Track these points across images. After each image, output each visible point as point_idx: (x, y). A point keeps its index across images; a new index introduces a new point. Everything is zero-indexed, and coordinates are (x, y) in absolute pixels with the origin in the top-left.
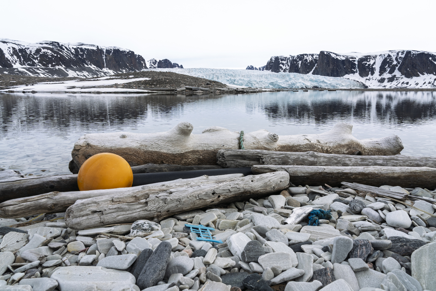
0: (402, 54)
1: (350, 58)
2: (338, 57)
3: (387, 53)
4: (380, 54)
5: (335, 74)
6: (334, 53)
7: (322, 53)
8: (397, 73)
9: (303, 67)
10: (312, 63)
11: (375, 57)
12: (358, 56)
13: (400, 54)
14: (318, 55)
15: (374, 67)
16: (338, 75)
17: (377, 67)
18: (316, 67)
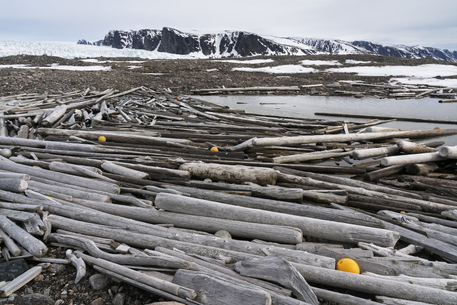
0: (236, 35)
1: (192, 36)
2: (181, 34)
3: (224, 33)
4: (218, 34)
5: (181, 51)
6: (177, 30)
7: (165, 29)
8: (234, 52)
9: (147, 44)
10: (157, 39)
11: (214, 36)
12: (200, 34)
13: (235, 34)
14: (161, 31)
15: (214, 45)
16: (183, 52)
17: (217, 45)
18: (161, 44)
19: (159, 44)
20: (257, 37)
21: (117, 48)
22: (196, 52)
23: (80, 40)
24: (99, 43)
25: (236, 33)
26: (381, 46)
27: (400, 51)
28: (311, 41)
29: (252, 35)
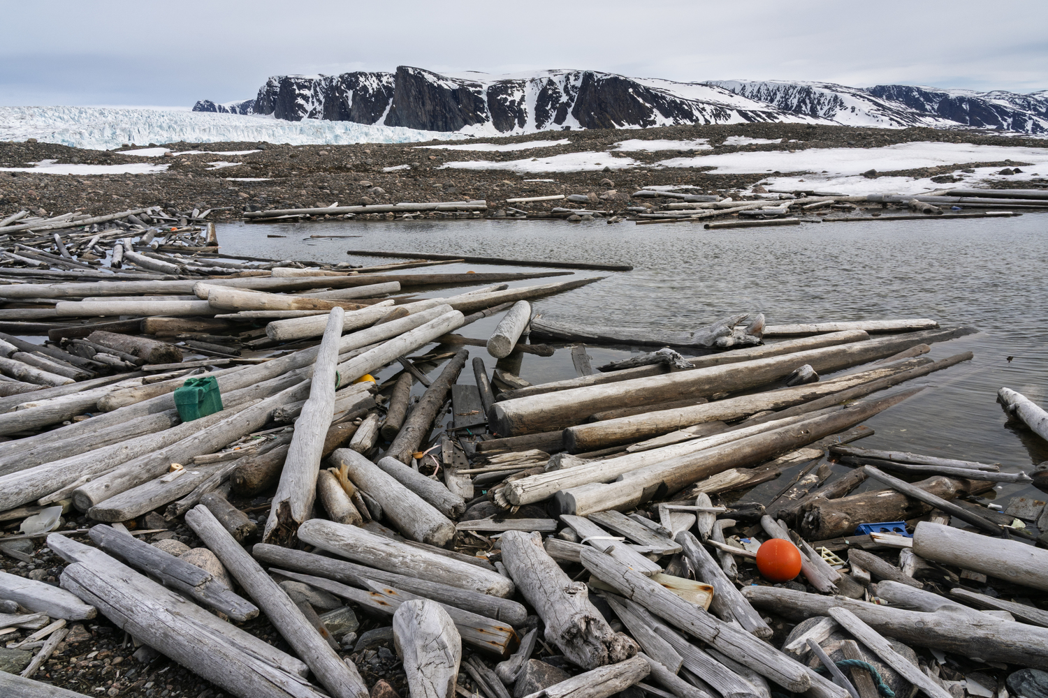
0: (575, 80)
1: (469, 85)
2: (441, 82)
3: (546, 76)
4: (531, 78)
5: (440, 123)
6: (430, 73)
7: (402, 70)
8: (572, 123)
9: (359, 107)
10: (382, 96)
11: (522, 85)
12: (487, 81)
13: (572, 78)
14: (394, 76)
15: (522, 107)
16: (446, 125)
17: (529, 107)
18: (392, 106)
19: (388, 108)
20: (627, 83)
21: (287, 118)
22: (479, 125)
23: (199, 103)
24: (244, 109)
25: (577, 76)
26: (944, 97)
27: (997, 107)
28: (763, 90)
29: (615, 80)
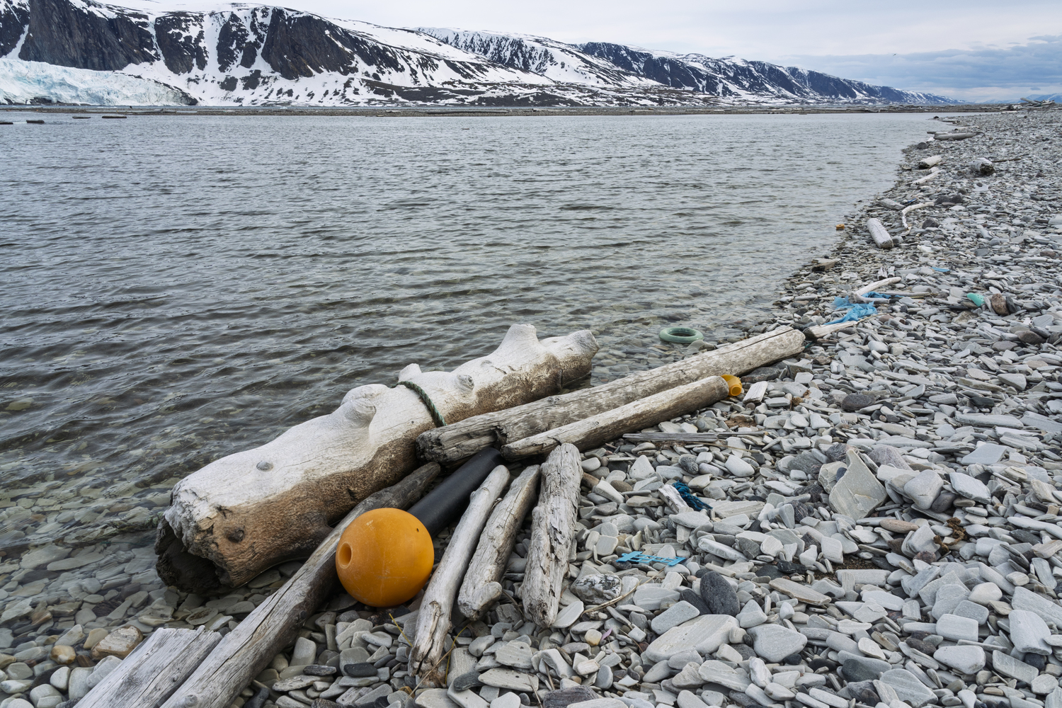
0: (263, 16)
1: (130, 15)
2: (92, 9)
3: (228, 10)
4: (210, 11)
5: (96, 60)
8: (261, 65)
10: (13, 21)
11: (199, 19)
12: (153, 11)
13: (259, 14)
15: (201, 45)
16: (104, 63)
17: (210, 44)
18: (28, 35)
19: (23, 37)
20: (322, 24)
22: (147, 64)
25: (265, 12)
26: (648, 56)
27: (693, 69)
28: (476, 40)
29: (309, 19)
